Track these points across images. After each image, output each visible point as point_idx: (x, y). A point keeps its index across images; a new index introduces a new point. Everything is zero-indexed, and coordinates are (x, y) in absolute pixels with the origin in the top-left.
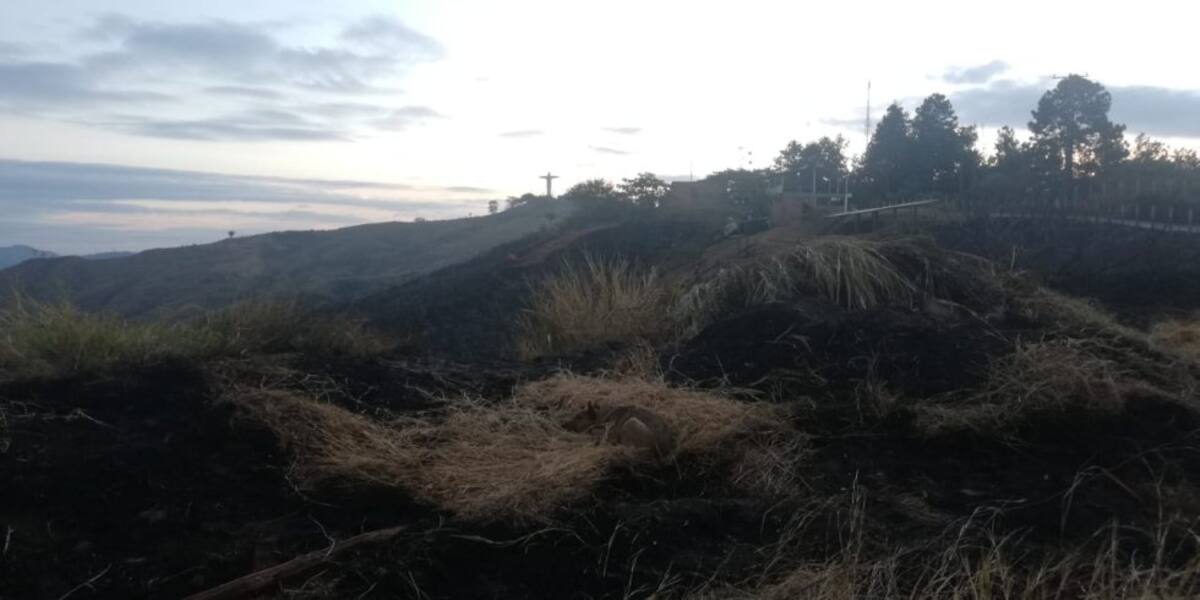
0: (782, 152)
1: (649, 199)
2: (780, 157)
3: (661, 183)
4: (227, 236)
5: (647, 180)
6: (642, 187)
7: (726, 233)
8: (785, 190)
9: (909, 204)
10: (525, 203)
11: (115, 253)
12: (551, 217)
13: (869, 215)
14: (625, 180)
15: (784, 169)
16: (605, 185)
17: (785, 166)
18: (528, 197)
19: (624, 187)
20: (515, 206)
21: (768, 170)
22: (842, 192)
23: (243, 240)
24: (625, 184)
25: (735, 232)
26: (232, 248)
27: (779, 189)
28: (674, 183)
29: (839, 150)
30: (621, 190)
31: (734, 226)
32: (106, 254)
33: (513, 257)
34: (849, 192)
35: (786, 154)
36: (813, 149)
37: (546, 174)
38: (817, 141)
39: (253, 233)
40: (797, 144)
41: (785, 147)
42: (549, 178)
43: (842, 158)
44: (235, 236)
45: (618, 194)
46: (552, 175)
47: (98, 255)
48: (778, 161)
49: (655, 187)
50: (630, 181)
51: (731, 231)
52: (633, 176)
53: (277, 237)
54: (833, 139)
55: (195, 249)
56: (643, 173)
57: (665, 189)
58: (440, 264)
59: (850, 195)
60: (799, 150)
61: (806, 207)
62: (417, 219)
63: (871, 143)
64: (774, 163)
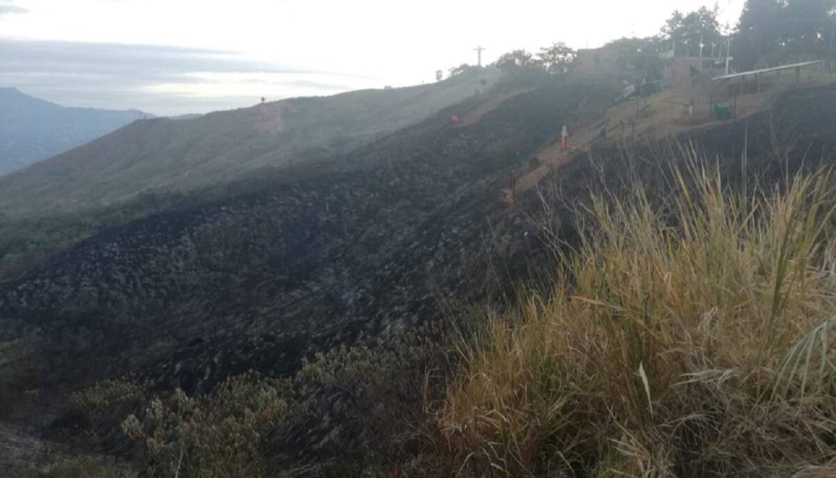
0: (667, 21)
1: (559, 66)
2: (665, 26)
3: (570, 51)
4: (260, 101)
5: (559, 49)
6: (555, 55)
7: (625, 95)
8: (675, 54)
9: (791, 66)
10: (462, 71)
11: (191, 115)
12: (484, 82)
13: (753, 76)
14: (542, 49)
15: (668, 37)
16: (525, 54)
17: (669, 33)
18: (464, 67)
19: (541, 55)
20: (455, 74)
21: (655, 39)
22: (724, 55)
23: (271, 104)
24: (541, 52)
25: (633, 94)
26: (264, 110)
27: (671, 54)
28: (579, 50)
29: (714, 17)
30: (538, 58)
31: (632, 88)
32: (186, 115)
33: (455, 118)
34: (730, 55)
35: (671, 23)
36: (692, 18)
37: (477, 47)
38: (696, 10)
39: (278, 99)
40: (679, 12)
41: (670, 17)
42: (479, 50)
43: (717, 24)
44: (265, 101)
45: (536, 62)
46: (482, 47)
47: (182, 116)
48: (663, 30)
49: (565, 55)
50: (546, 49)
51: (628, 94)
52: (549, 45)
53: (292, 101)
54: (710, 8)
55: (240, 111)
56: (556, 42)
57: (573, 56)
58: (402, 123)
59: (731, 58)
60: (681, 19)
61: (693, 70)
62: (386, 87)
63: (744, 10)
64: (659, 31)
